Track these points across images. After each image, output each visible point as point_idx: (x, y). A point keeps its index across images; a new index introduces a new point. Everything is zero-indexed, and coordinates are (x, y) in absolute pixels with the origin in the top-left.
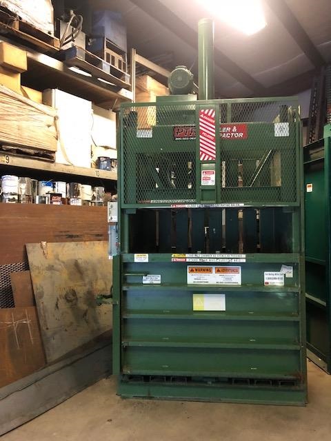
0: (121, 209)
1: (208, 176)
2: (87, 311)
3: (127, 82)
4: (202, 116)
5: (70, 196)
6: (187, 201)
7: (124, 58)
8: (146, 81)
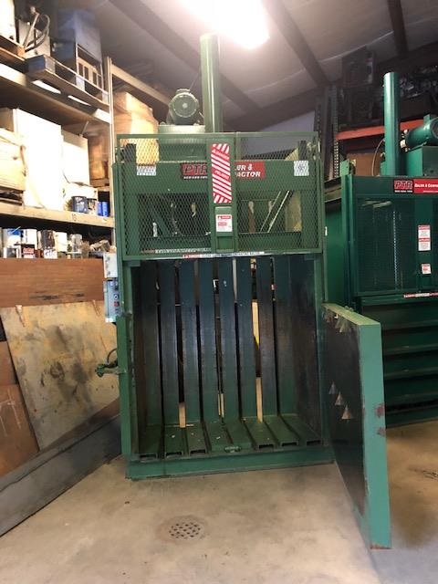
0: (123, 262)
1: (223, 221)
2: (76, 387)
3: (104, 102)
4: (214, 151)
5: (43, 247)
6: (199, 250)
7: (98, 69)
8: (125, 100)
